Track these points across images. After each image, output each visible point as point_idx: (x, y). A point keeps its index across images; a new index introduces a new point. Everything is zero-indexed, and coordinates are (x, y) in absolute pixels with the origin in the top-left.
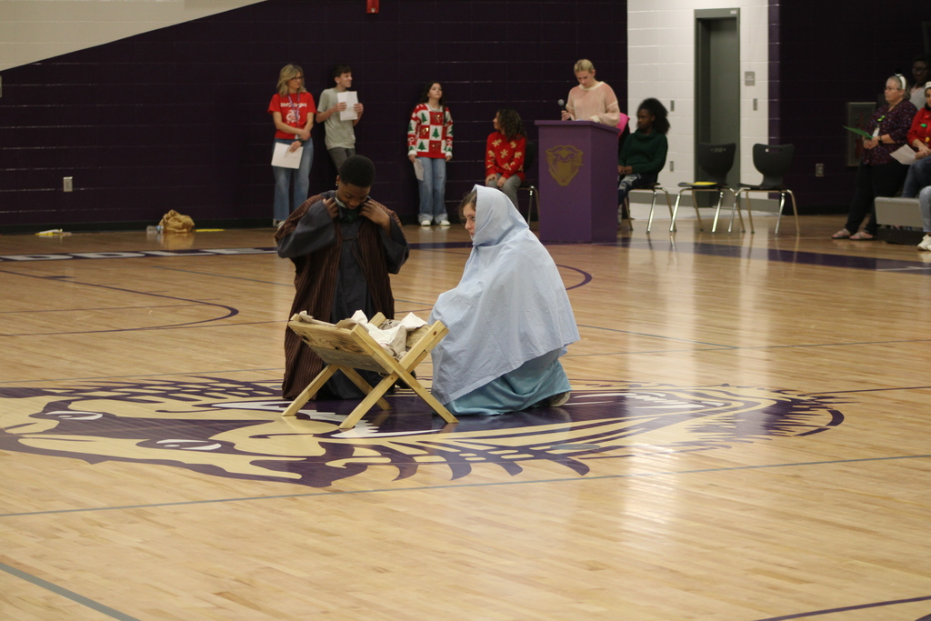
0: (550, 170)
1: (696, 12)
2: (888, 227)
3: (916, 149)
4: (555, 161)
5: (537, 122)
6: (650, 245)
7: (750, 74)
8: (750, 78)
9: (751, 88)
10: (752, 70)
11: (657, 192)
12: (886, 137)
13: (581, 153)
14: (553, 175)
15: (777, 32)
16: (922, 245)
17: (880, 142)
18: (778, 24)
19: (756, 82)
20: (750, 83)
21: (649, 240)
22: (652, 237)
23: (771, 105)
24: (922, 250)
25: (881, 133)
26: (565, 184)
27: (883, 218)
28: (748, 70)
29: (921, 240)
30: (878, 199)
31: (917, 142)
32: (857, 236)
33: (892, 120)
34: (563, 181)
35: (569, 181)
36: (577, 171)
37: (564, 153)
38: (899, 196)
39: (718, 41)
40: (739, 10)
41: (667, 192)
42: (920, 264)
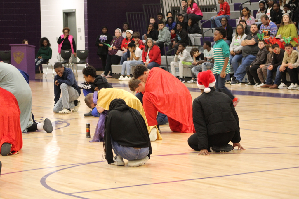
0: (14, 59)
1: (63, 10)
2: (115, 74)
3: (123, 50)
4: (16, 56)
5: (10, 45)
6: (47, 81)
7: (79, 29)
8: (79, 30)
9: (79, 33)
10: (80, 28)
11: (48, 65)
12: (114, 47)
13: (23, 54)
14: (15, 60)
15: (87, 16)
16: (119, 79)
17: (112, 49)
18: (87, 14)
19: (81, 31)
20: (79, 31)
21: (46, 79)
22: (47, 78)
23: (85, 38)
24: (119, 80)
25: (113, 46)
26: (19, 63)
27: (114, 71)
28: (79, 28)
29: (119, 77)
30: (112, 65)
31: (123, 48)
32: (107, 76)
33: (117, 42)
34: (18, 62)
35: (20, 62)
36: (22, 59)
37: (18, 54)
38: (119, 64)
39: (70, 19)
40: (75, 10)
41: (51, 65)
42: (119, 84)
